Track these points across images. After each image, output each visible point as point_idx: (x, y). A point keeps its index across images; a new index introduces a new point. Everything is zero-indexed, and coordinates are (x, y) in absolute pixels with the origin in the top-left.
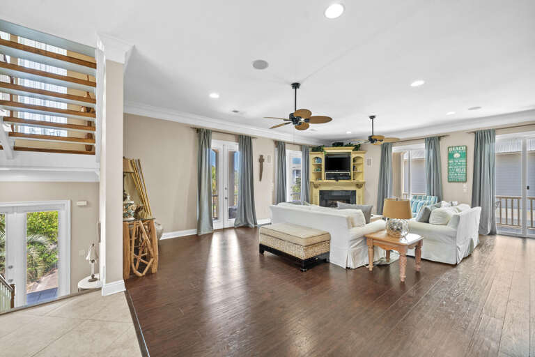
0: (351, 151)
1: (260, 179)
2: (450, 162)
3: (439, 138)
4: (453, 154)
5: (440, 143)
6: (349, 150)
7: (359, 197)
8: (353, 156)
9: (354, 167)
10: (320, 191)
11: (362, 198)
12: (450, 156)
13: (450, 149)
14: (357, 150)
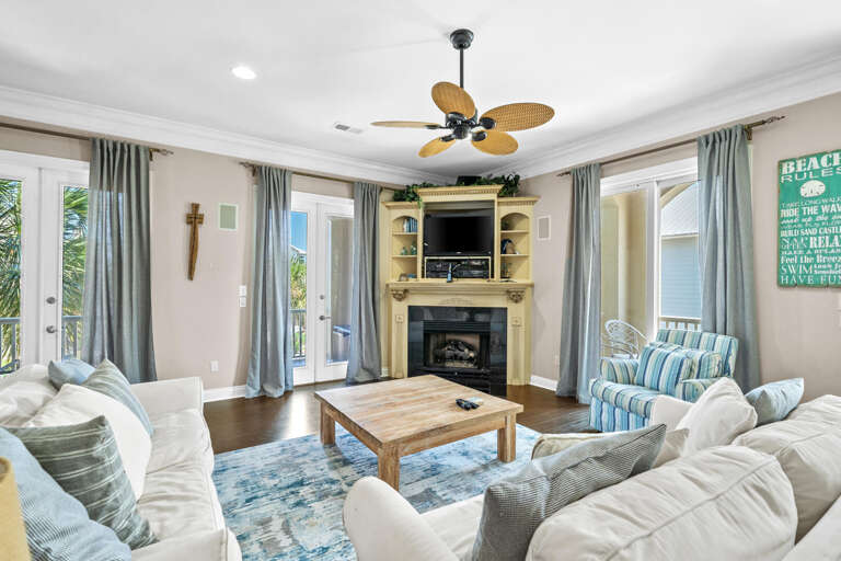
0: (493, 197)
1: (191, 275)
2: (786, 213)
3: (747, 131)
4: (798, 186)
5: (751, 147)
6: (487, 194)
7: (516, 326)
8: (501, 212)
9: (503, 242)
10: (410, 307)
11: (522, 331)
12: (788, 192)
13: (788, 169)
14: (510, 194)
